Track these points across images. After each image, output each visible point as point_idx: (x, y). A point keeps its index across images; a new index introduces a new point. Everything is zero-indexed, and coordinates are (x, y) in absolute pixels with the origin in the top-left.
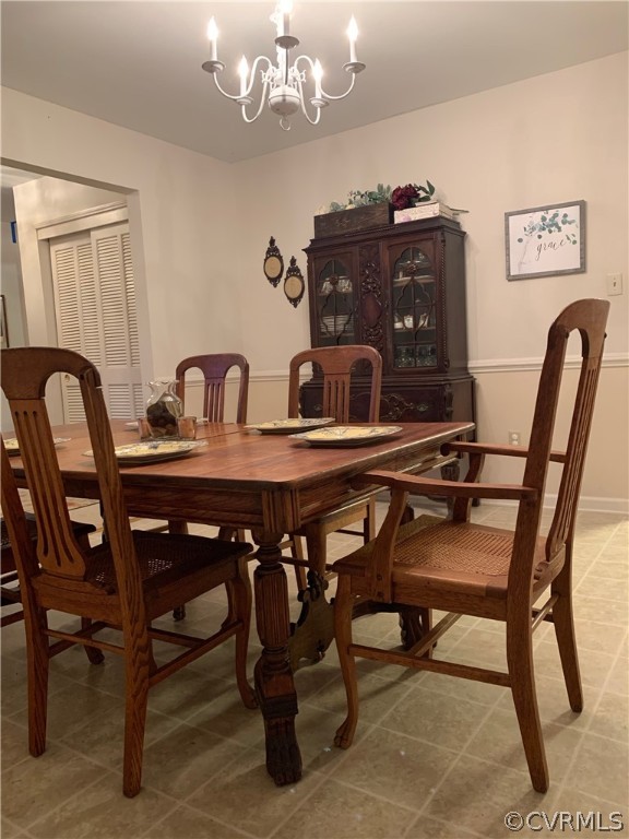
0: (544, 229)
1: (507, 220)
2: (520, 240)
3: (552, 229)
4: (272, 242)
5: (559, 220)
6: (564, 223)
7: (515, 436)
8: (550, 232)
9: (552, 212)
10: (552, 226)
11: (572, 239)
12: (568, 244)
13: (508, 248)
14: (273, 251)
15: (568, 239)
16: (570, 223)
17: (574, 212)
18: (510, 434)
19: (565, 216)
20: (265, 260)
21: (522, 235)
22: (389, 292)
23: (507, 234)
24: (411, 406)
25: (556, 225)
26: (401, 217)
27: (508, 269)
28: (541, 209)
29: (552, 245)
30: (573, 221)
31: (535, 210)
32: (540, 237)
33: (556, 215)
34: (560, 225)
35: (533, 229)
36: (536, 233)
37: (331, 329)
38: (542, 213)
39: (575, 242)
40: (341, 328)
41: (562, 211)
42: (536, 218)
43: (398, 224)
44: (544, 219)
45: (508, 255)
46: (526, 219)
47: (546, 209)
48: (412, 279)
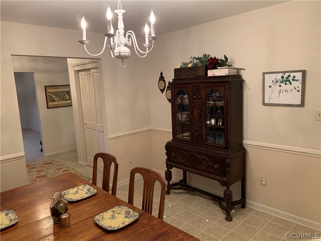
0: (282, 82)
1: (264, 76)
2: (270, 87)
3: (287, 83)
4: (162, 74)
5: (291, 79)
6: (293, 80)
7: (264, 180)
8: (286, 84)
9: (287, 74)
10: (287, 81)
11: (297, 89)
12: (295, 92)
13: (264, 90)
14: (162, 78)
15: (295, 89)
16: (296, 81)
17: (299, 76)
18: (262, 178)
19: (294, 77)
20: (159, 81)
21: (271, 84)
22: (204, 108)
23: (264, 83)
24: (211, 164)
25: (289, 81)
26: (211, 73)
27: (264, 100)
28: (281, 72)
29: (286, 91)
30: (299, 80)
31: (278, 73)
32: (280, 86)
33: (289, 76)
34: (291, 81)
35: (277, 82)
36: (278, 84)
37: (180, 119)
38: (282, 74)
39: (298, 91)
40: (184, 119)
41: (292, 74)
42: (279, 76)
43: (209, 77)
44: (283, 77)
45: (264, 93)
46: (273, 77)
47: (285, 72)
48: (214, 103)
